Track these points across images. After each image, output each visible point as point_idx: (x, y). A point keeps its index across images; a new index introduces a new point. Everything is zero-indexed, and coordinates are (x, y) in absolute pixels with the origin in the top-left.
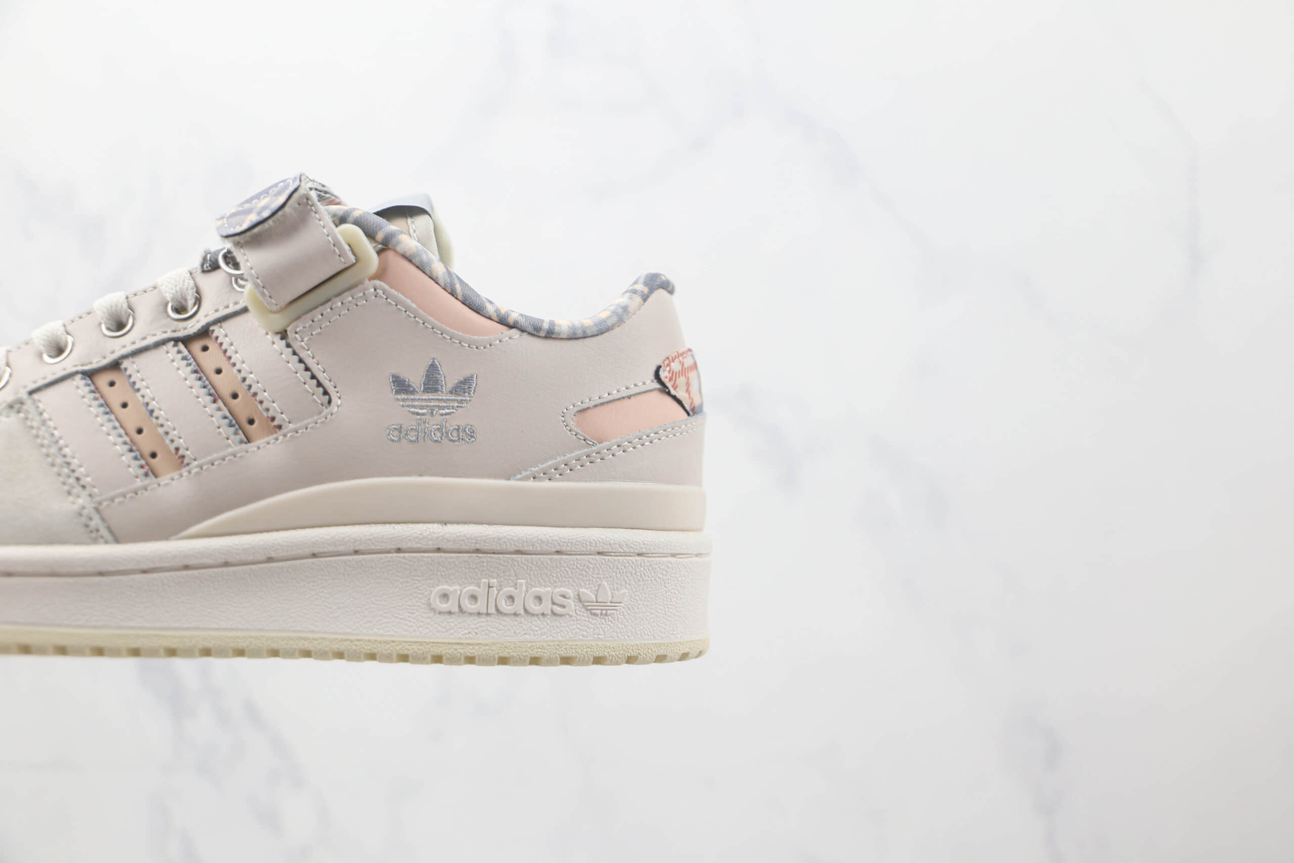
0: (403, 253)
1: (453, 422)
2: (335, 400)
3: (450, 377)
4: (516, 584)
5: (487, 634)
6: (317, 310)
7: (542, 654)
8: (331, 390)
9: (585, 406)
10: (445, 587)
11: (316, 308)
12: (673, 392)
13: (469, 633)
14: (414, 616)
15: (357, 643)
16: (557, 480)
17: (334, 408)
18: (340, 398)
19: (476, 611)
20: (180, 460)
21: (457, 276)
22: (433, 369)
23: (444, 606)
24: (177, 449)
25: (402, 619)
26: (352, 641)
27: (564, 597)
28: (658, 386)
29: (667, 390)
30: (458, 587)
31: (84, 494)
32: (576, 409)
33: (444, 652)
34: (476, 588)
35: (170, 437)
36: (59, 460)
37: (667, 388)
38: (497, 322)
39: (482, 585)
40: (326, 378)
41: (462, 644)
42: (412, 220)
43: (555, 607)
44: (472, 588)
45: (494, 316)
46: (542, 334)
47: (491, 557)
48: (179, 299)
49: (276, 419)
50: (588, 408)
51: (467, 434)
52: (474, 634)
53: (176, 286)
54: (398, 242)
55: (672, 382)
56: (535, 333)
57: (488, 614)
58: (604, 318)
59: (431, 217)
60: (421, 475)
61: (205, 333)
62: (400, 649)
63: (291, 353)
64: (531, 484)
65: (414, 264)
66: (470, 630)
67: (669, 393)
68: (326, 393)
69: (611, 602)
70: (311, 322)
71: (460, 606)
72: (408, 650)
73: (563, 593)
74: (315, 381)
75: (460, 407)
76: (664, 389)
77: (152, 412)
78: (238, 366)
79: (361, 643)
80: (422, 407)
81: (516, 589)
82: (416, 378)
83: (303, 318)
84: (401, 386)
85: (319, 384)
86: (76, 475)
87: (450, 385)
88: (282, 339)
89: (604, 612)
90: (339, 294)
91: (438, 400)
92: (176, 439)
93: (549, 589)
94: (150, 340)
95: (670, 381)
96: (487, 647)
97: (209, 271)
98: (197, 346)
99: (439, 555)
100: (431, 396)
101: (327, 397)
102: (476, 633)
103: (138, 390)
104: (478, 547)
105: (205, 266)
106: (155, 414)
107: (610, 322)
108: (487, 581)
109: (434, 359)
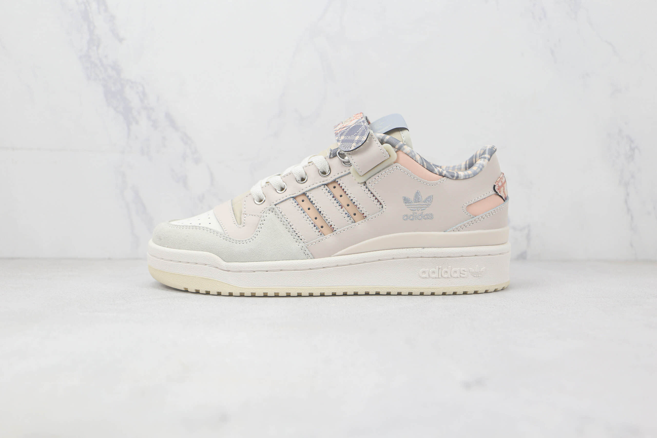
0: (406, 152)
1: (425, 212)
2: (384, 206)
3: (424, 196)
4: (448, 267)
5: (439, 285)
6: (376, 175)
7: (457, 291)
8: (383, 203)
9: (470, 203)
10: (423, 269)
11: (376, 174)
12: (499, 194)
13: (433, 284)
14: (414, 279)
15: (395, 289)
16: (461, 231)
17: (384, 210)
18: (386, 206)
19: (435, 277)
20: (333, 230)
21: (424, 159)
22: (417, 193)
23: (424, 276)
24: (331, 225)
25: (409, 280)
26: (394, 288)
27: (464, 271)
28: (495, 193)
29: (498, 194)
30: (428, 269)
31: (301, 242)
32: (467, 205)
33: (424, 291)
34: (435, 269)
35: (328, 221)
36: (291, 230)
37: (498, 193)
38: (439, 175)
39: (437, 268)
40: (381, 199)
41: (430, 288)
42: (402, 132)
43: (461, 274)
44: (433, 269)
45: (438, 173)
46: (454, 178)
47: (439, 259)
48: (323, 169)
49: (364, 214)
50: (472, 204)
51: (430, 217)
52: (434, 285)
53: (322, 164)
54: (404, 149)
55: (499, 191)
56: (452, 178)
57: (439, 278)
58: (475, 170)
59: (408, 130)
60: (415, 231)
61: (335, 181)
62: (410, 290)
63: (368, 190)
64: (453, 233)
65: (409, 156)
66: (433, 283)
67: (498, 195)
68: (381, 204)
69: (480, 272)
70: (374, 179)
71: (429, 275)
72: (412, 291)
73: (464, 270)
74: (377, 200)
75: (427, 207)
76: (497, 194)
77: (320, 212)
78: (349, 195)
79: (397, 289)
80: (414, 208)
81: (448, 269)
82: (412, 198)
83: (372, 178)
84: (406, 200)
85: (378, 201)
86: (298, 235)
87: (424, 199)
88: (364, 185)
89: (478, 275)
90: (383, 169)
91: (420, 205)
92: (330, 222)
93: (459, 268)
94: (316, 185)
95: (498, 190)
96: (439, 289)
97: (332, 158)
98: (331, 186)
99: (422, 259)
100: (417, 204)
101: (381, 205)
102: (435, 284)
103: (314, 204)
104: (435, 256)
105: (331, 156)
106: (322, 213)
107: (477, 171)
108: (438, 267)
109: (418, 190)
